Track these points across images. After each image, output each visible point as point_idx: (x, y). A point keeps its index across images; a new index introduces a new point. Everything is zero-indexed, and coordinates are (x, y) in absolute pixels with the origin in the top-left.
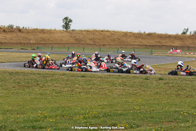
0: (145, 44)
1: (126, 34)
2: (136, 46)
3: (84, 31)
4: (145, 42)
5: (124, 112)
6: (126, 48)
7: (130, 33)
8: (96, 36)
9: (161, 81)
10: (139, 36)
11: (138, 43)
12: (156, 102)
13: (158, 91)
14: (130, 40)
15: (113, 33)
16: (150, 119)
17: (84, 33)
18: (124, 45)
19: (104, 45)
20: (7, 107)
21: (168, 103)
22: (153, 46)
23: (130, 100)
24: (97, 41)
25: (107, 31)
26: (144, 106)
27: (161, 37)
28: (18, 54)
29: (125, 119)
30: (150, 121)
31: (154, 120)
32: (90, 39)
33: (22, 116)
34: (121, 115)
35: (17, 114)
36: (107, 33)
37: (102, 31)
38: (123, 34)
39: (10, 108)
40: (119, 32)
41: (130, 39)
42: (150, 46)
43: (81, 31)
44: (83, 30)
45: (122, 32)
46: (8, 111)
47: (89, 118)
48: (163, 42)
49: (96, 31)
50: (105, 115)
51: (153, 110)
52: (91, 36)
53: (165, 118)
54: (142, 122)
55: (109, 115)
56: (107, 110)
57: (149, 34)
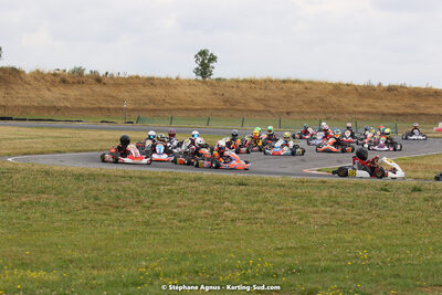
0: (380, 110)
1: (337, 89)
2: (360, 116)
3: (242, 81)
4: (382, 106)
5: (333, 265)
6: (338, 120)
7: (348, 85)
8: (270, 94)
9: (416, 194)
10: (367, 92)
11: (366, 109)
12: (406, 241)
13: (410, 215)
14: (347, 102)
15: (308, 86)
16: (393, 280)
17: (244, 85)
18: (333, 113)
19: (288, 113)
20: (69, 253)
21: (434, 244)
22: (398, 115)
23: (348, 237)
24: (273, 103)
25: (296, 82)
26: (380, 249)
27: (417, 94)
28: (95, 134)
29: (337, 279)
30: (390, 284)
31: (400, 281)
32: (257, 100)
33: (103, 273)
34: (326, 269)
35: (93, 267)
36: (296, 85)
37: (284, 82)
38: (331, 88)
39: (76, 255)
40: (321, 84)
41: (346, 100)
42: (392, 114)
43: (237, 81)
44: (241, 79)
45: (331, 84)
46: (71, 261)
47: (254, 276)
48: (422, 106)
49: (271, 81)
50: (291, 271)
51: (398, 260)
52: (260, 93)
53: (427, 278)
54: (373, 285)
55: (299, 271)
56: (295, 260)
57: (391, 89)
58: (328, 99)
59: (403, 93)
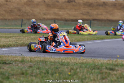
58: (24, 9)
59: (79, 4)
